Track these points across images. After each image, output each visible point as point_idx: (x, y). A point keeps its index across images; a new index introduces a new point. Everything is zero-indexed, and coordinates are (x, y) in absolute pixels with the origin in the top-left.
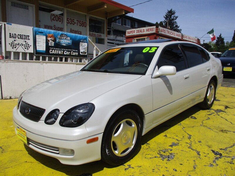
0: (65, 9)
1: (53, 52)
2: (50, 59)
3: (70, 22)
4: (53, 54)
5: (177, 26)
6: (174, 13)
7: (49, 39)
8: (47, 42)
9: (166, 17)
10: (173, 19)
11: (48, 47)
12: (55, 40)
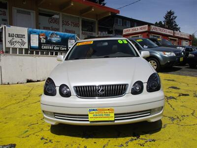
0: (61, 13)
1: (45, 47)
2: (42, 53)
3: (65, 23)
4: (45, 49)
5: (176, 25)
6: (173, 14)
7: (41, 37)
8: (40, 39)
9: (166, 17)
10: (173, 19)
11: (40, 44)
12: (46, 38)
